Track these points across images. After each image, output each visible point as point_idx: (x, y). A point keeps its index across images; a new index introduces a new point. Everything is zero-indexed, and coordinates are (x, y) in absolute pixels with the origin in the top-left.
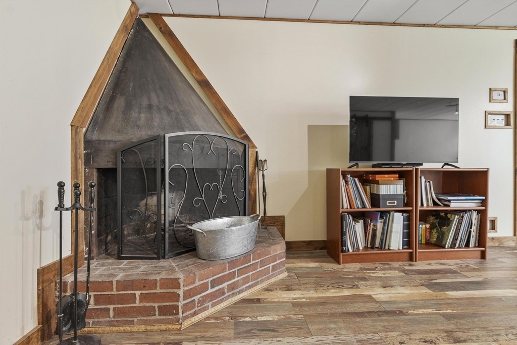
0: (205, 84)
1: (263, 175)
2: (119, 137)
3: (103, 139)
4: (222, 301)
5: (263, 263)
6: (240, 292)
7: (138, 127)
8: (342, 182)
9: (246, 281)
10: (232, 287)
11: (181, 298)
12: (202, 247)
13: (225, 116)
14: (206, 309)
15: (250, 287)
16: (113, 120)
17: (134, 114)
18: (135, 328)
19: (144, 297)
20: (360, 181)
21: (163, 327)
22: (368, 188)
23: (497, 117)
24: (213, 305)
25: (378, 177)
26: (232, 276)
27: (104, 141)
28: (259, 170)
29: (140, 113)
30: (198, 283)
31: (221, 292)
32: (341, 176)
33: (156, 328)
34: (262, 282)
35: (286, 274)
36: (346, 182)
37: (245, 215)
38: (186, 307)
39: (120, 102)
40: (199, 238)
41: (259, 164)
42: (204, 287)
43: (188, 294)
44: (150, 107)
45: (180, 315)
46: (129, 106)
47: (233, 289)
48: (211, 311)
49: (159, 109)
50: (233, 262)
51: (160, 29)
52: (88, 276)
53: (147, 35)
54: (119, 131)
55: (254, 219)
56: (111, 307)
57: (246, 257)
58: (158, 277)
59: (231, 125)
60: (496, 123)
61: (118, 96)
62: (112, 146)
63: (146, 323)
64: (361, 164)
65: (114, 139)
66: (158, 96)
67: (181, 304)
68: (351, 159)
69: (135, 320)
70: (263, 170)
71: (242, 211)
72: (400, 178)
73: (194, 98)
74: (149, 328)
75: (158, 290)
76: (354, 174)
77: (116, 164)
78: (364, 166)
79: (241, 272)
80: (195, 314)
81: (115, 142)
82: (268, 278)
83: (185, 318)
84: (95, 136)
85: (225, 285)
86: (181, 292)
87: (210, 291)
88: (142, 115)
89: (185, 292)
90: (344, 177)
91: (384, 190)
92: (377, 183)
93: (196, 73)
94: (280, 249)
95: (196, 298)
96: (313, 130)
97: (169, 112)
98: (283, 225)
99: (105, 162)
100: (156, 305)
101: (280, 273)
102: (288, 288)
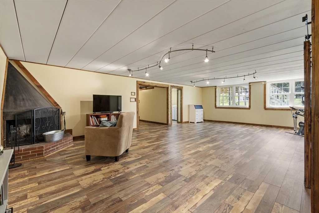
0: (40, 87)
1: (64, 117)
2: (15, 111)
3: (9, 111)
4: (54, 152)
5: (66, 142)
6: (59, 149)
7: (21, 106)
8: (91, 118)
9: (61, 146)
10: (57, 148)
11: (44, 151)
12: (47, 139)
13: (49, 98)
14: (50, 153)
15: (62, 148)
16: (10, 105)
17: (18, 102)
18: (30, 160)
19: (32, 152)
20: (96, 117)
21: (39, 158)
22: (99, 119)
23: (133, 99)
24: (52, 153)
25: (101, 116)
26: (57, 145)
27: (10, 112)
28: (62, 115)
29: (20, 102)
30: (48, 147)
31: (54, 149)
32: (90, 117)
33: (37, 159)
34: (65, 147)
35: (73, 144)
36: (92, 118)
37: (59, 130)
38: (45, 153)
39: (11, 98)
40: (46, 136)
41: (63, 113)
42: (50, 148)
43: (45, 150)
44: (23, 99)
45: (44, 155)
46: (15, 100)
47: (57, 149)
48: (51, 154)
49: (27, 100)
50: (57, 142)
51: (19, 66)
52: (19, 149)
53: (13, 69)
54: (14, 109)
55: (62, 131)
56: (21, 156)
57: (61, 140)
58: (37, 147)
59: (51, 101)
60: (133, 101)
61: (10, 96)
62: (13, 113)
63: (33, 158)
64: (96, 113)
65: (13, 111)
66: (25, 95)
67: (44, 152)
68: (93, 112)
69: (30, 158)
70: (64, 115)
71: (58, 129)
72: (107, 116)
73: (37, 93)
74: (34, 159)
75: (37, 150)
76: (94, 116)
77: (15, 118)
78: (97, 113)
79: (59, 144)
80: (47, 154)
81: (14, 112)
82: (67, 146)
83: (45, 155)
84: (5, 111)
85: (55, 148)
86: (44, 149)
87: (51, 149)
88: (22, 102)
89: (45, 149)
90: (91, 117)
91: (102, 119)
92: (101, 118)
93: (36, 83)
94: (71, 138)
95: (48, 151)
96: (82, 103)
97: (30, 100)
98: (72, 132)
99: (10, 118)
100: (36, 153)
101: (71, 144)
102: (74, 147)
